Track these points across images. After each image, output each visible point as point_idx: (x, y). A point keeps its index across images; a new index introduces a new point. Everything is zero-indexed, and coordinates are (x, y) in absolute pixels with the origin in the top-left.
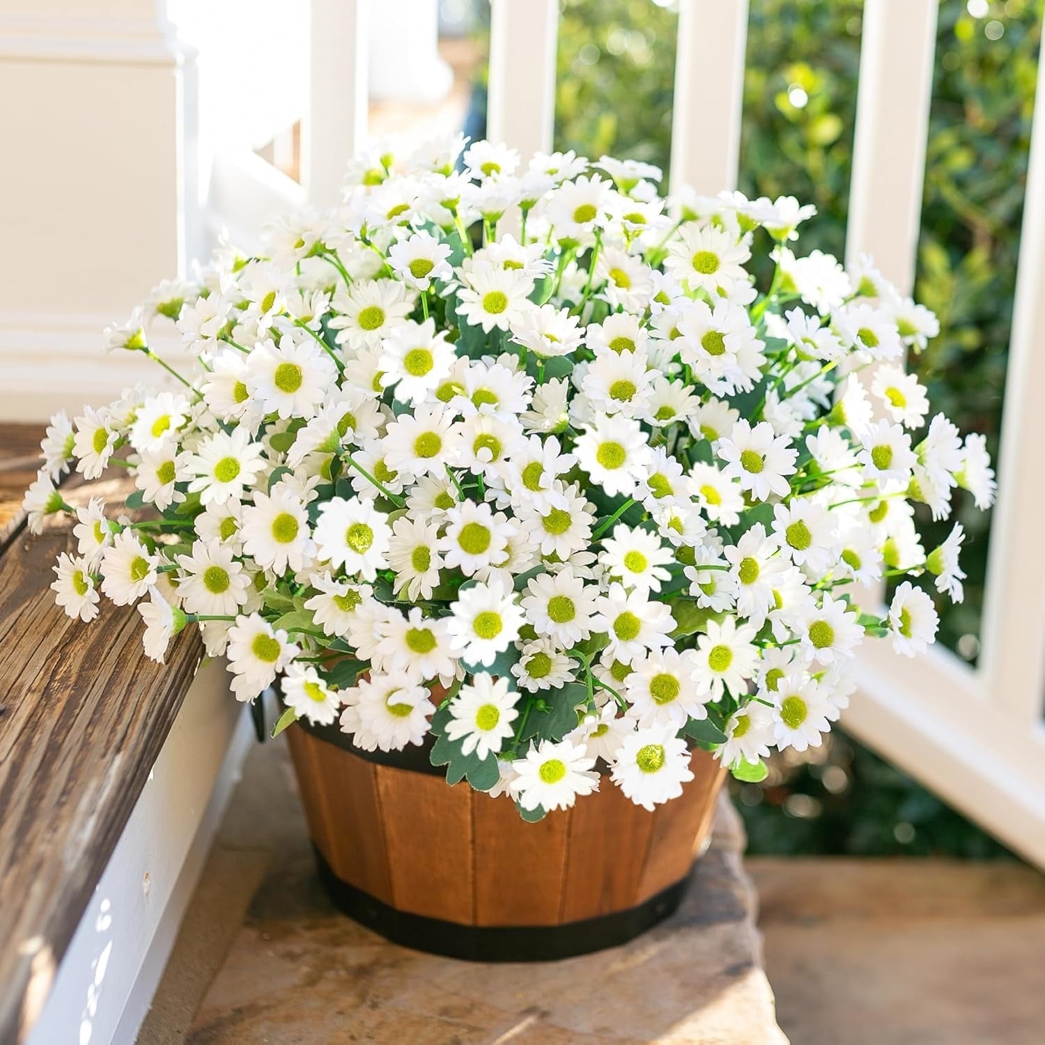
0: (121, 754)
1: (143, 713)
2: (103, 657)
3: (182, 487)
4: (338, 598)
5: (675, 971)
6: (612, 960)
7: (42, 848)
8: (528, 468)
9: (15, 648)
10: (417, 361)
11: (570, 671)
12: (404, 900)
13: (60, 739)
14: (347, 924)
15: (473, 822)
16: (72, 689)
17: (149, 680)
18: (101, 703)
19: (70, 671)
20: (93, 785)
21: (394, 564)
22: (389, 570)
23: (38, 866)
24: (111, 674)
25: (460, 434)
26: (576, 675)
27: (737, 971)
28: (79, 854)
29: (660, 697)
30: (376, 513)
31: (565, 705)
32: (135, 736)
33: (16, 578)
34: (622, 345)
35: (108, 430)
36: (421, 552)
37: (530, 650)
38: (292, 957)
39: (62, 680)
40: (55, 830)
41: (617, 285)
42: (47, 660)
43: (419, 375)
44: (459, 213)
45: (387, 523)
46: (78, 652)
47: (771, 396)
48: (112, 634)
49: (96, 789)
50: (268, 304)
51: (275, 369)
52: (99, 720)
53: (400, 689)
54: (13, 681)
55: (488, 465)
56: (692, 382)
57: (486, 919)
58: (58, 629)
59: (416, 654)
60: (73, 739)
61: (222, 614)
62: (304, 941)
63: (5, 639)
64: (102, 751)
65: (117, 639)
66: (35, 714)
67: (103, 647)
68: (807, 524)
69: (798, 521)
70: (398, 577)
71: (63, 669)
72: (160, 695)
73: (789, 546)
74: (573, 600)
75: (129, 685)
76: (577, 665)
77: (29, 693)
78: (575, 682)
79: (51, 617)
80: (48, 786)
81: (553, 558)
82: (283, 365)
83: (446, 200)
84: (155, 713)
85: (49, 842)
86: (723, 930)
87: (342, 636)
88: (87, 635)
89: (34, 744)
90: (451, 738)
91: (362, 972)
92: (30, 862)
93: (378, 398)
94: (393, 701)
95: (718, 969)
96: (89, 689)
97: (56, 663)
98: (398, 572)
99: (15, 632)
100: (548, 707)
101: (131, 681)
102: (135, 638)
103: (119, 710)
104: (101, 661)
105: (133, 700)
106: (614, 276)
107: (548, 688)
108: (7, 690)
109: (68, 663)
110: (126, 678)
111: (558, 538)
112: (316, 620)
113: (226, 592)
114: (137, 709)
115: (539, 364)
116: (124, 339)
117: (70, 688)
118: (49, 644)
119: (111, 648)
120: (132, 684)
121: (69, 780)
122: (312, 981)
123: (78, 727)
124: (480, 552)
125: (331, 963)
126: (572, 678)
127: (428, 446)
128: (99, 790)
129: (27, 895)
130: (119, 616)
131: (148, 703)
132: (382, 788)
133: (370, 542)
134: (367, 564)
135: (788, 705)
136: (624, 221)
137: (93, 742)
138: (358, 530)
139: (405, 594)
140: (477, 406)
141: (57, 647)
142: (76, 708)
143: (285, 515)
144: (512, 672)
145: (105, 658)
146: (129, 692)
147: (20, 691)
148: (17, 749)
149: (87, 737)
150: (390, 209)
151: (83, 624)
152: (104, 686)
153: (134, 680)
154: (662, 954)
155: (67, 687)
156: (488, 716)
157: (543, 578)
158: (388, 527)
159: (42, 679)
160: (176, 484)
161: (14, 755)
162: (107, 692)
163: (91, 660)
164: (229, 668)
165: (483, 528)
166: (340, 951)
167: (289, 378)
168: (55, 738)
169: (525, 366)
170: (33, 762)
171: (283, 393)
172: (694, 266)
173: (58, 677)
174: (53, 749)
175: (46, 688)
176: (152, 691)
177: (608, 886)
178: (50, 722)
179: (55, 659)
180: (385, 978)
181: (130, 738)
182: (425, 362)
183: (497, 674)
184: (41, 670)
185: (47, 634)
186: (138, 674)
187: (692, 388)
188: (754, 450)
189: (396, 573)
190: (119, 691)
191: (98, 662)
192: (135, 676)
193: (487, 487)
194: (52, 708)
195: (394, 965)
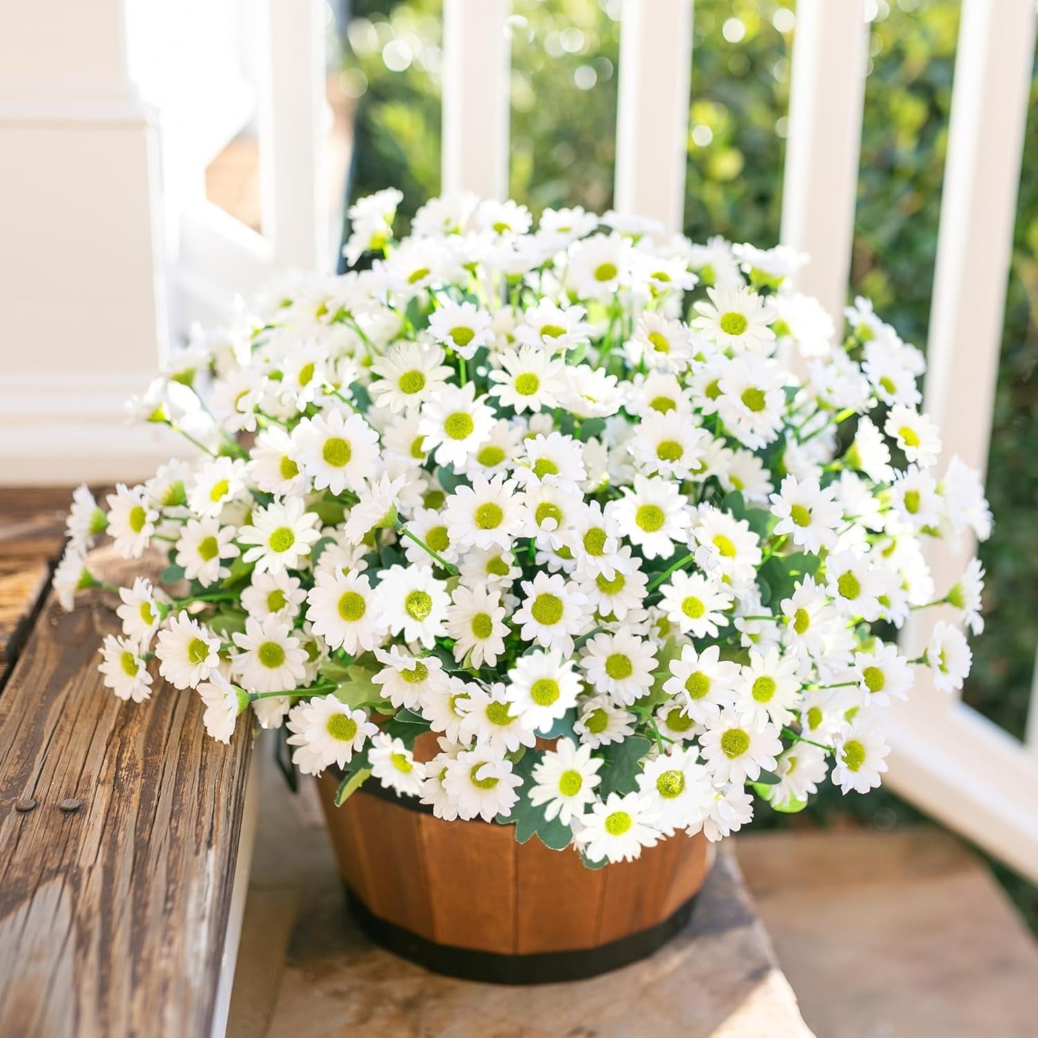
0: (214, 847)
1: (223, 801)
2: (164, 739)
3: (227, 563)
4: (406, 672)
5: (703, 980)
6: (642, 972)
7: (162, 965)
8: (588, 533)
9: (71, 734)
10: (458, 425)
11: (628, 725)
12: (445, 933)
13: (146, 835)
14: (384, 958)
15: (516, 861)
16: (142, 778)
17: (218, 764)
18: (177, 793)
19: (135, 757)
20: (194, 886)
21: (454, 632)
22: (447, 638)
23: (165, 987)
24: (177, 758)
25: (524, 504)
26: (635, 728)
27: (758, 975)
28: (201, 966)
29: (732, 751)
30: (435, 580)
31: (626, 758)
32: (221, 827)
33: (53, 656)
34: (663, 405)
35: (146, 509)
36: (481, 620)
37: (590, 706)
38: (339, 995)
39: (131, 768)
40: (170, 943)
41: (656, 349)
42: (107, 746)
43: (459, 438)
44: (478, 275)
45: (445, 591)
46: (137, 734)
47: (791, 443)
48: (166, 713)
49: (199, 890)
50: (307, 375)
51: (322, 444)
52: (180, 811)
53: (485, 763)
54: (79, 772)
55: (551, 533)
56: (722, 435)
57: (526, 946)
58: (109, 710)
59: (496, 726)
60: (159, 833)
61: (280, 690)
62: (346, 979)
63: (59, 725)
64: (194, 847)
65: (173, 718)
66: (111, 809)
67: (161, 728)
68: (855, 574)
69: (847, 571)
70: (457, 645)
71: (126, 755)
72: (233, 778)
73: (841, 596)
74: (630, 658)
75: (200, 770)
76: (634, 719)
77: (100, 785)
78: (634, 735)
79: (98, 697)
80: (148, 892)
81: (611, 618)
82: (331, 440)
83: (467, 263)
84: (233, 798)
85: (168, 956)
86: (737, 935)
87: (411, 709)
88: (141, 716)
89: (120, 843)
90: (534, 804)
91: (409, 1005)
92: (155, 982)
93: (421, 466)
94: (481, 775)
95: (740, 975)
96: (160, 777)
97: (118, 750)
98: (456, 638)
99: (66, 717)
100: (608, 761)
101: (201, 765)
102: (191, 716)
103: (198, 799)
104: (163, 744)
105: (209, 787)
106: (653, 339)
107: (608, 743)
108: (76, 783)
109: (130, 749)
110: (195, 762)
111: (613, 598)
112: (384, 694)
113: (282, 667)
114: (217, 795)
115: (576, 424)
116: (147, 413)
117: (140, 777)
118: (105, 727)
119: (169, 729)
120: (203, 768)
121: (168, 883)
122: (363, 1019)
123: (161, 823)
124: (554, 622)
125: (378, 998)
126: (631, 732)
127: (489, 517)
128: (202, 891)
129: (162, 1022)
130: (168, 693)
131: (225, 788)
132: (425, 835)
133: (429, 609)
134: (425, 631)
135: (849, 749)
136: (652, 280)
137: (182, 837)
138: (417, 598)
139: (468, 661)
140: (540, 476)
141: (114, 731)
142: (152, 799)
143: (351, 593)
144: (576, 731)
145: (167, 740)
146: (202, 778)
147: (89, 783)
148: (104, 851)
149: (174, 831)
150: (410, 273)
151: (133, 704)
152: (174, 773)
153: (203, 764)
154: (687, 963)
155: (136, 776)
156: (571, 782)
157: (600, 637)
158: (446, 594)
159: (108, 769)
160: (221, 560)
161: (102, 859)
162: (180, 781)
163: (153, 744)
164: (290, 741)
165: (555, 598)
166: (386, 985)
167: (337, 453)
168: (140, 835)
169: (559, 427)
170: (125, 864)
171: (333, 468)
172: (722, 327)
173: (124, 765)
174: (142, 848)
175: (115, 777)
176: (225, 775)
177: (638, 906)
178: (130, 816)
179: (115, 744)
180: (432, 1010)
181: (217, 830)
182: (466, 425)
183: (562, 734)
184: (104, 758)
185: (99, 716)
186: (206, 757)
187: (722, 441)
188: (800, 504)
189: (455, 641)
190: (192, 776)
191: (160, 745)
192: (204, 758)
193: (538, 550)
194: (128, 801)
195: (439, 995)
